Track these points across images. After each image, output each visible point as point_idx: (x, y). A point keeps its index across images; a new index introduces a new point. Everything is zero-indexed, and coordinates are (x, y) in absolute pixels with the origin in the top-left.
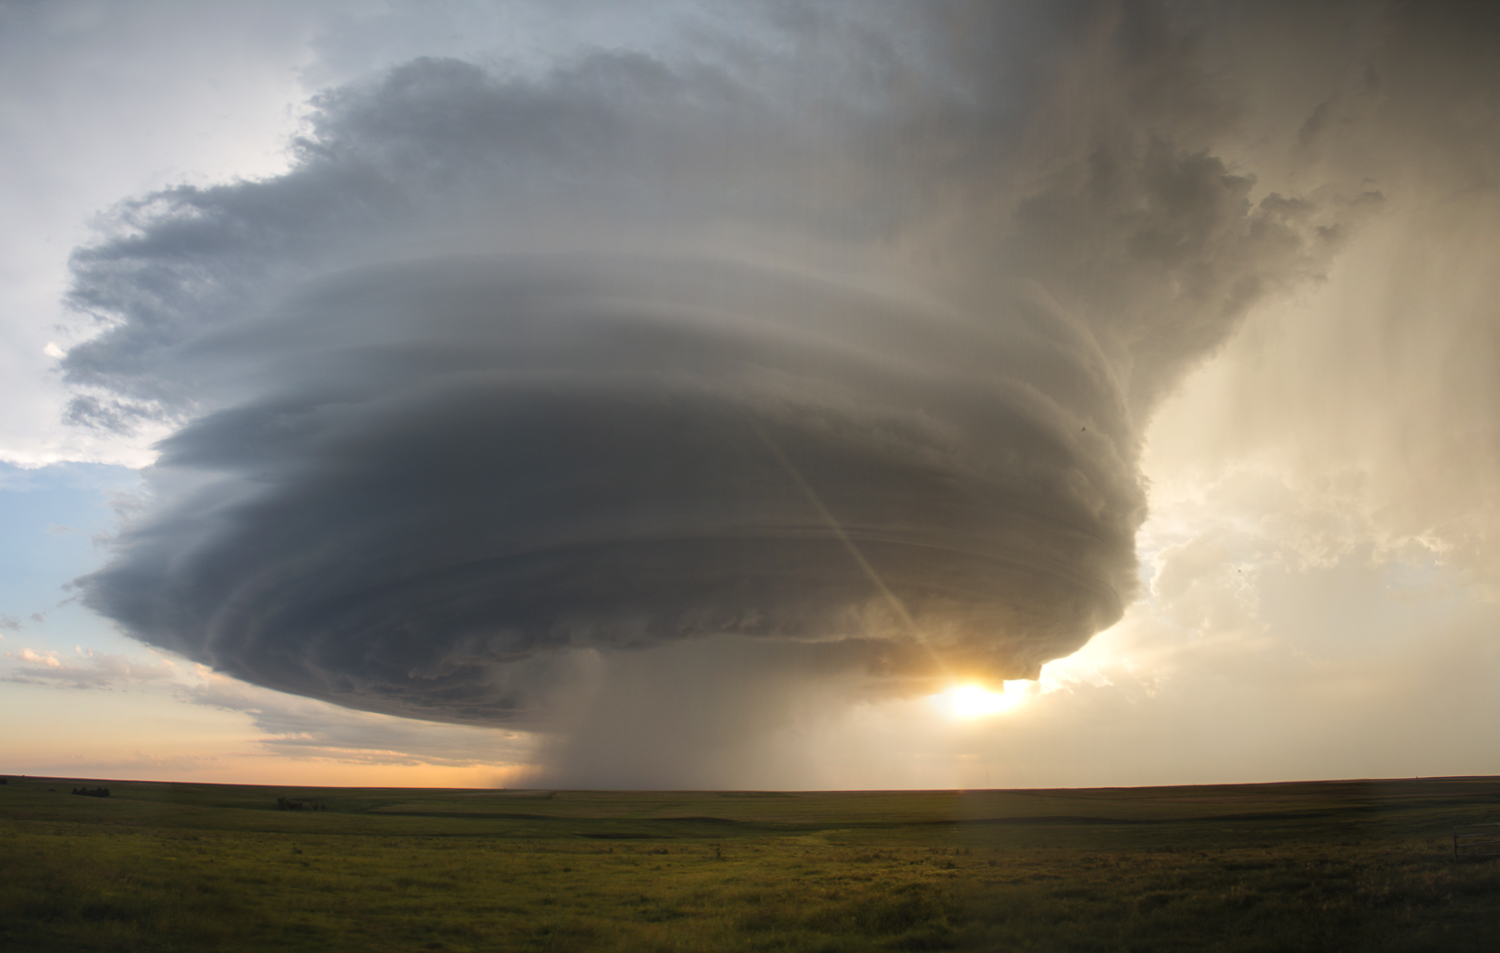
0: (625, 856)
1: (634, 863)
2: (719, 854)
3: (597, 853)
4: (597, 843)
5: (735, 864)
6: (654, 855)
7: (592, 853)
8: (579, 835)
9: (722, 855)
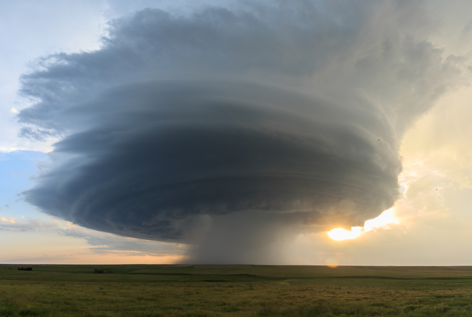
0: (218, 288)
1: (221, 291)
2: (251, 287)
3: (208, 287)
4: (208, 283)
5: (257, 291)
6: (228, 288)
7: (207, 287)
8: (202, 280)
9: (252, 288)
